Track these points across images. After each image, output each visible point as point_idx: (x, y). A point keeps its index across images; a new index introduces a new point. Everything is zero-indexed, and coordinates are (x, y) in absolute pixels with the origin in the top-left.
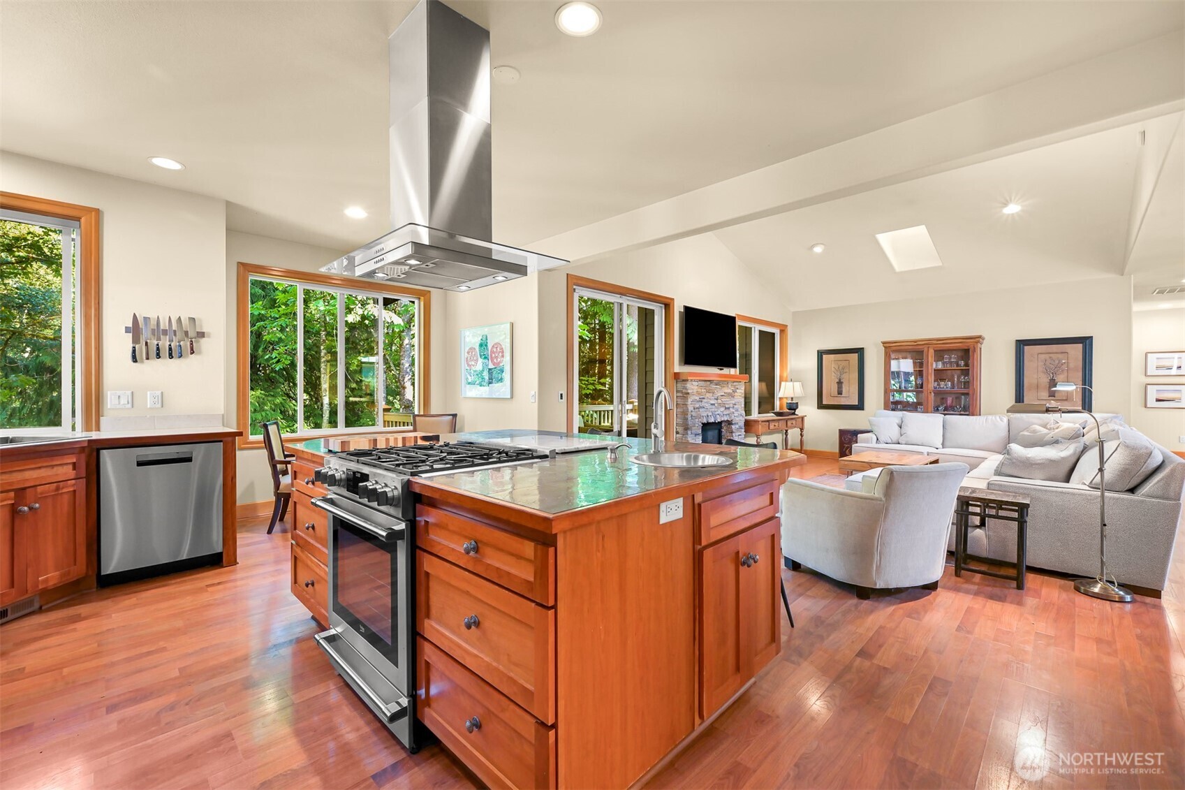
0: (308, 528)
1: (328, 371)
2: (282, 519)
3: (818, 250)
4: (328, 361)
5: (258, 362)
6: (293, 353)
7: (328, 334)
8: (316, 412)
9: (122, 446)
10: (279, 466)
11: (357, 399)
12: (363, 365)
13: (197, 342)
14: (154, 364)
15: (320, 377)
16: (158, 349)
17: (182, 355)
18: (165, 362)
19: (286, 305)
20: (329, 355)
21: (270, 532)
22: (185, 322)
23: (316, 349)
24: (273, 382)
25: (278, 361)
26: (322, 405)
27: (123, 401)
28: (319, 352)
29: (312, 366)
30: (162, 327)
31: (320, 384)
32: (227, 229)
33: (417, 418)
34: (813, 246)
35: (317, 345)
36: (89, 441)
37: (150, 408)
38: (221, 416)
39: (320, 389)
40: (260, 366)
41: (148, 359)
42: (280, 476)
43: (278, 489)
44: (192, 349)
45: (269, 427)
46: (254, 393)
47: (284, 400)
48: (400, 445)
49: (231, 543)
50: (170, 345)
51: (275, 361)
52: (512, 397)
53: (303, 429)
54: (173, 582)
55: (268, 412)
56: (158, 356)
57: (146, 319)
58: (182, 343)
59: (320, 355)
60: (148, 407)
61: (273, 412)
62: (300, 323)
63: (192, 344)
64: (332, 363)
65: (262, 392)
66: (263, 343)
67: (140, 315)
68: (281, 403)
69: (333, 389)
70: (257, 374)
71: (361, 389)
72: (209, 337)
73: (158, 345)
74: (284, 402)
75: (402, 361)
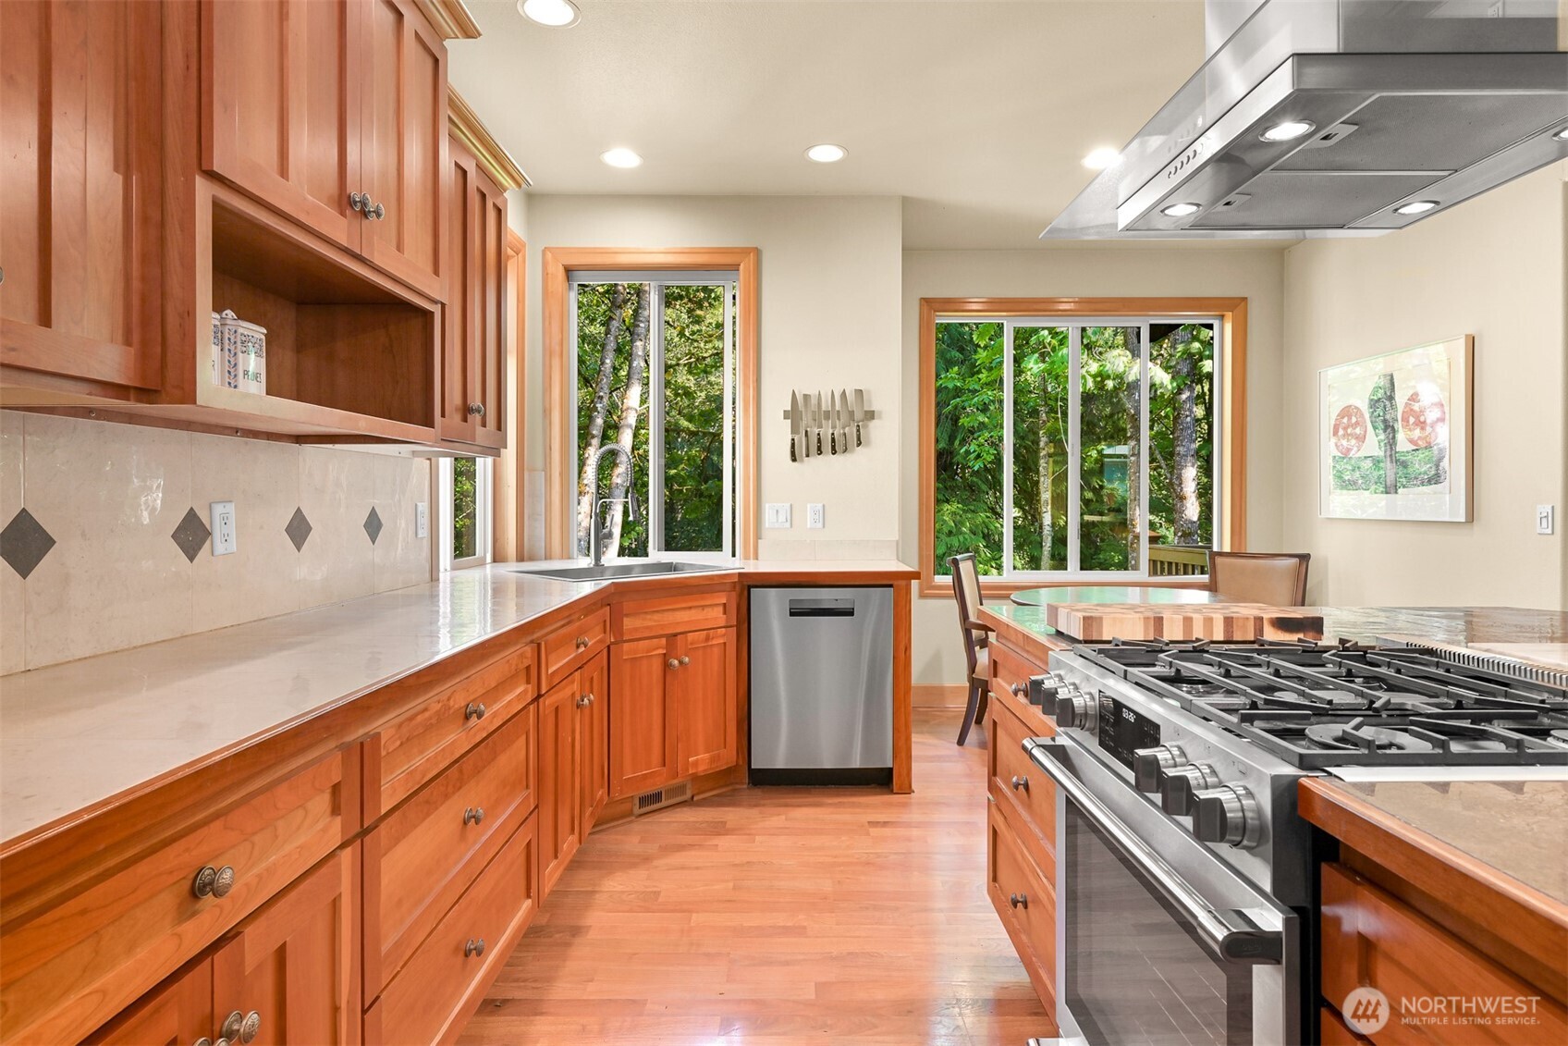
0: (1016, 786)
1: (1051, 470)
2: (979, 722)
4: (1050, 455)
5: (955, 460)
6: (996, 444)
7: (1052, 410)
8: (1032, 538)
9: (774, 583)
10: (974, 632)
11: (1096, 518)
12: (1106, 460)
13: (866, 427)
14: (816, 461)
15: (1038, 482)
16: (819, 441)
17: (846, 448)
18: (827, 459)
19: (990, 369)
20: (1052, 444)
21: (961, 742)
22: (851, 397)
23: (1031, 437)
24: (973, 491)
25: (978, 456)
26: (1041, 527)
27: (782, 518)
28: (1037, 442)
29: (1026, 464)
30: (824, 408)
31: (1038, 494)
32: (904, 249)
33: (1219, 560)
35: (1033, 431)
36: (740, 574)
37: (810, 529)
38: (895, 544)
39: (1039, 501)
40: (957, 468)
41: (808, 456)
42: (977, 648)
43: (974, 672)
44: (859, 439)
45: (961, 566)
46: (949, 507)
47: (988, 517)
48: (1219, 635)
49: (903, 754)
50: (833, 434)
51: (972, 456)
52: (1471, 520)
53: (1011, 570)
54: (830, 801)
55: (966, 536)
56: (820, 451)
57: (806, 397)
58: (847, 430)
59: (1038, 445)
60: (809, 526)
61: (973, 536)
62: (1008, 396)
63: (858, 431)
64: (1056, 458)
65: (960, 506)
66: (961, 431)
67: (800, 392)
68: (984, 522)
69: (1060, 501)
70: (954, 479)
71: (1102, 502)
72: (880, 418)
73: (819, 434)
74: (987, 520)
75: (1178, 449)
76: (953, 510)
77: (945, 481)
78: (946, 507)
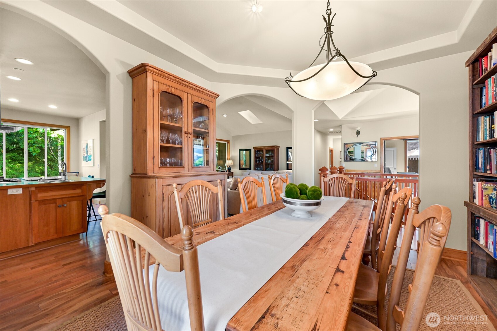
3: (225, 116)
34: (223, 114)
52: (94, 166)
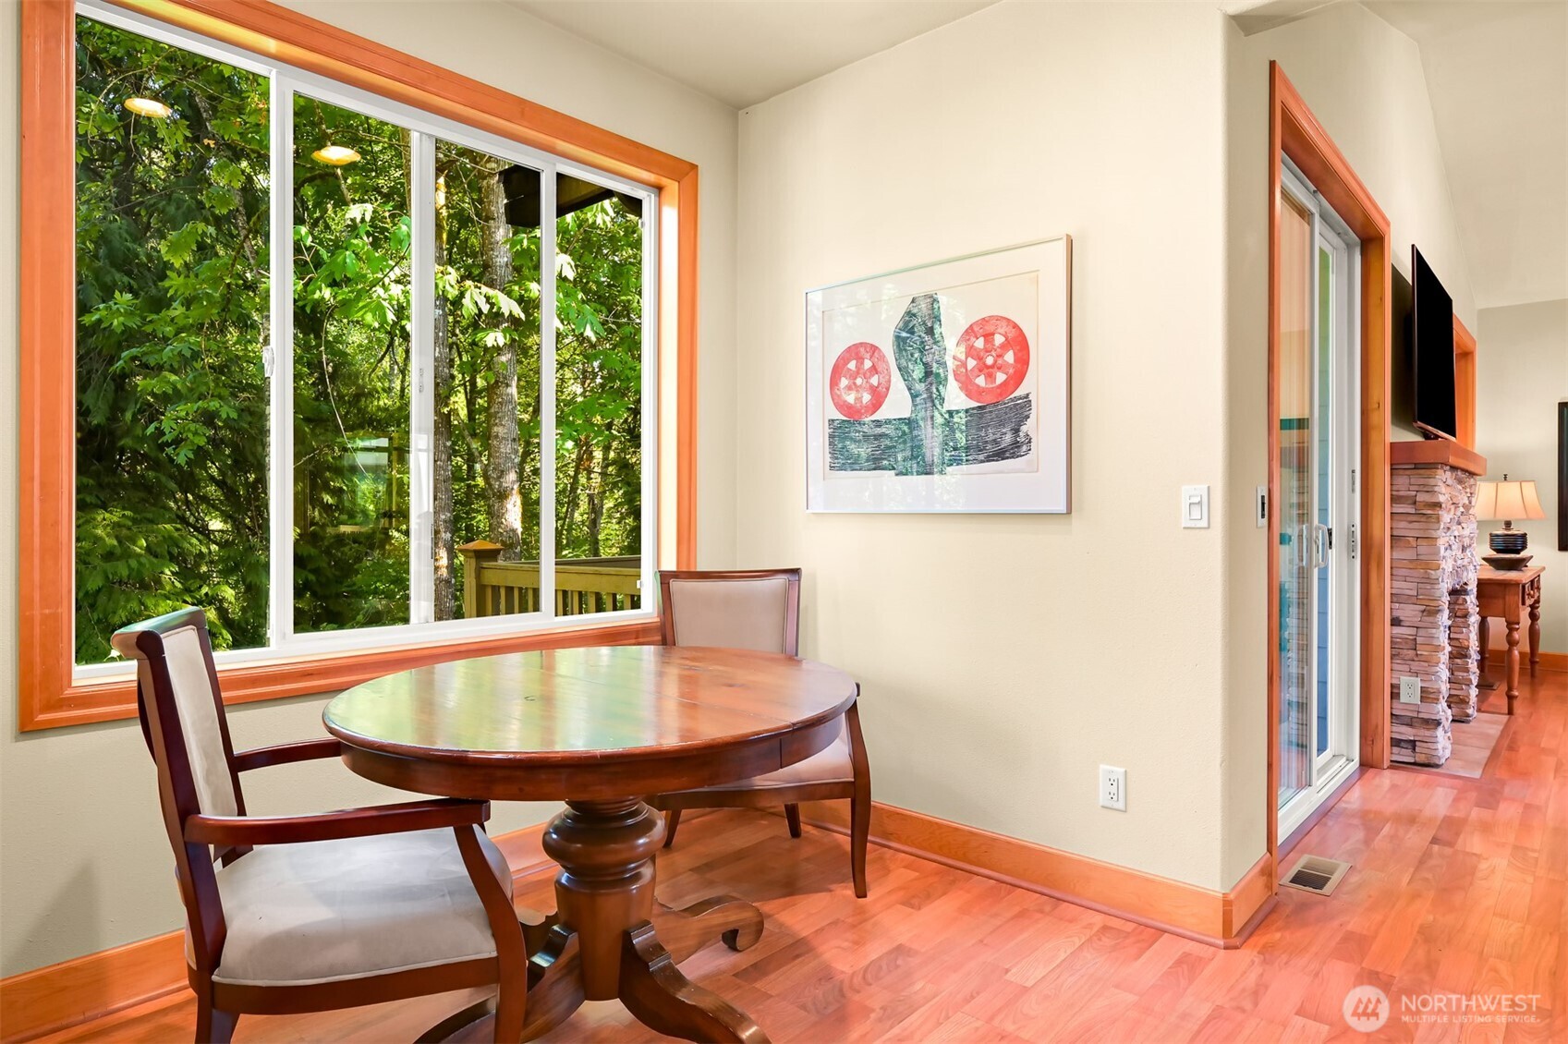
33: (675, 585)
46: (107, 515)
47: (177, 530)
52: (1069, 511)
55: (143, 560)
61: (155, 560)
65: (128, 513)
74: (176, 534)
75: (495, 429)
76: (115, 519)
77: (97, 476)
78: (100, 515)
